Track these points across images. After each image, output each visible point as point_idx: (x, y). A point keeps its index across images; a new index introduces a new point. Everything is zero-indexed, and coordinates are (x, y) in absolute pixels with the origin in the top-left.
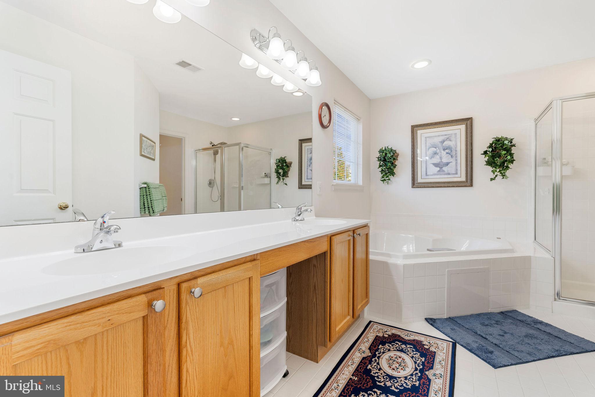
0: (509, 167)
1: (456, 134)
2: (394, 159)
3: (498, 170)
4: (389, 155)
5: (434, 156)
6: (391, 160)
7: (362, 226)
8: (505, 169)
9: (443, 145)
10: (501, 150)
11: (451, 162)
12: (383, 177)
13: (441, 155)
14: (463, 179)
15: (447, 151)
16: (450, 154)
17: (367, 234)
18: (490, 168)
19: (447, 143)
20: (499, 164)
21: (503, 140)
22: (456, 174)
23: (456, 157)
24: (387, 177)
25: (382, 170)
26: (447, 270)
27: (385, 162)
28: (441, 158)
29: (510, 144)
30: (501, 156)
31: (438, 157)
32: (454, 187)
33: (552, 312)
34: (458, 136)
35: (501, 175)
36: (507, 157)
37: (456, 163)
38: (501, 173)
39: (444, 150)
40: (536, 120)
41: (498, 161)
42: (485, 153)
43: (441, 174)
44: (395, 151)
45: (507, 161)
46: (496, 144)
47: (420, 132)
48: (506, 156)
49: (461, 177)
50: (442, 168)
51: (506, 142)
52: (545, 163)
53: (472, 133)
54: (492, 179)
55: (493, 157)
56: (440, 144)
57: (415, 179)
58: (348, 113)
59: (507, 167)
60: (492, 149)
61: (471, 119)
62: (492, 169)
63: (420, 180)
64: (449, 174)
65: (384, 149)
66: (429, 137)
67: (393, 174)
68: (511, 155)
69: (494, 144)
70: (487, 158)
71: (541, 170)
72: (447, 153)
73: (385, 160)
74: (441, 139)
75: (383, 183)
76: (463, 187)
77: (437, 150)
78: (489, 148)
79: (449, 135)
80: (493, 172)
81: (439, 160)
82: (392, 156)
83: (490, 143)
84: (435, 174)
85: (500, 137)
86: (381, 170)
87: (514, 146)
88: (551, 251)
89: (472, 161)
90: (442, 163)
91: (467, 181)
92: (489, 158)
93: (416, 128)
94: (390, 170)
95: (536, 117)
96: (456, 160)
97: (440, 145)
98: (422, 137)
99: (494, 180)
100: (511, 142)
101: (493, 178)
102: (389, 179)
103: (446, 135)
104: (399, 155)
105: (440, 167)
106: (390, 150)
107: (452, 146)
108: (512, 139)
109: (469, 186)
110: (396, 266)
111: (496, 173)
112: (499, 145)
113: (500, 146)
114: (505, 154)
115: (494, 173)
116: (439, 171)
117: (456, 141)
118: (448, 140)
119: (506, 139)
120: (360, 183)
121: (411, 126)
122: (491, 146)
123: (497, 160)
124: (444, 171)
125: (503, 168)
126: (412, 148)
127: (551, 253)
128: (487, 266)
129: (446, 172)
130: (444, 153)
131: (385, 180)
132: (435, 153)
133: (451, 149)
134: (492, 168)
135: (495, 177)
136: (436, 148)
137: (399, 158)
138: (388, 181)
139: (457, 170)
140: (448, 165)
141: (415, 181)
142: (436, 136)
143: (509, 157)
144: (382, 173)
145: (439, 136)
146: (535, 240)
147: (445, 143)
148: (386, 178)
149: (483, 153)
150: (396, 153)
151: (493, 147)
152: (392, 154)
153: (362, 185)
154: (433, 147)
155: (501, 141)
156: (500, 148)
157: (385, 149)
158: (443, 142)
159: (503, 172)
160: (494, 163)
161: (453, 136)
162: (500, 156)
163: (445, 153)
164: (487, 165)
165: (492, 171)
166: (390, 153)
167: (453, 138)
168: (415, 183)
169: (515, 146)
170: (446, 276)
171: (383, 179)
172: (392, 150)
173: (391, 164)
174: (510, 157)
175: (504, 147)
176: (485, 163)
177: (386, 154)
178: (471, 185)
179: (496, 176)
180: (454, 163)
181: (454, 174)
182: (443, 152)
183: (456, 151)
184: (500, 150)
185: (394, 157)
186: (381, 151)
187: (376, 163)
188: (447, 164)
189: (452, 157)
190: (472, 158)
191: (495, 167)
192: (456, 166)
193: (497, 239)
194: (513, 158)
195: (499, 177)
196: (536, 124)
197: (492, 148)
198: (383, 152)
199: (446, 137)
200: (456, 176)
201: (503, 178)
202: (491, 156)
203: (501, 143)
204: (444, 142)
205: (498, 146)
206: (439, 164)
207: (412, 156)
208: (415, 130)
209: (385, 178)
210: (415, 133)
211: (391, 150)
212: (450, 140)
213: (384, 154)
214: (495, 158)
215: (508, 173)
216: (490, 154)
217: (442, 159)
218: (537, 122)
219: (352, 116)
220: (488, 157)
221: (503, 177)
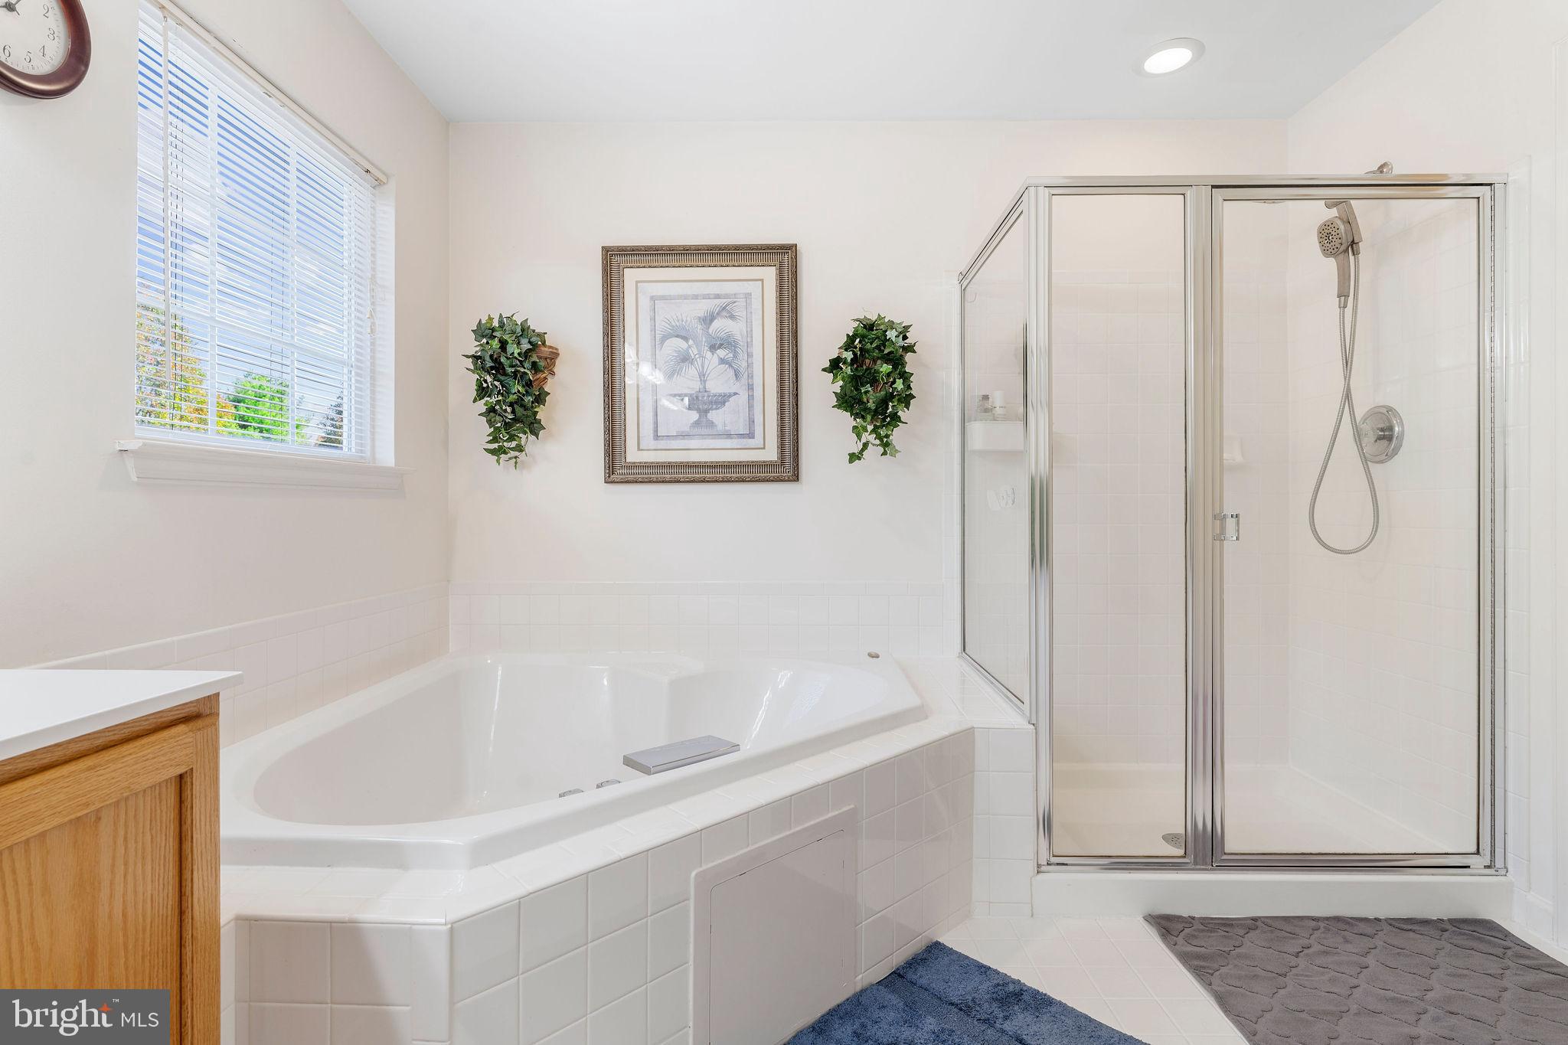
0: (899, 417)
1: (748, 296)
2: (535, 366)
3: (870, 428)
4: (513, 349)
5: (681, 368)
6: (522, 370)
7: (126, 732)
8: (889, 423)
9: (710, 331)
10: (879, 362)
11: (735, 394)
12: (495, 440)
13: (703, 367)
14: (771, 454)
15: (721, 353)
16: (730, 366)
17: (181, 776)
18: (846, 419)
19: (720, 325)
20: (871, 405)
21: (882, 327)
22: (751, 435)
23: (750, 376)
24: (512, 438)
25: (491, 410)
26: (693, 874)
27: (502, 378)
28: (703, 377)
29: (900, 342)
30: (877, 381)
31: (692, 372)
32: (743, 481)
33: (1032, 916)
34: (756, 304)
35: (878, 442)
36: (894, 382)
37: (751, 398)
38: (879, 437)
39: (713, 348)
40: (963, 276)
41: (871, 396)
42: (835, 365)
43: (703, 436)
44: (541, 336)
45: (894, 397)
46: (863, 337)
47: (632, 276)
48: (891, 380)
49: (764, 448)
50: (706, 411)
51: (891, 334)
52: (986, 410)
53: (796, 299)
54: (854, 457)
55: (856, 381)
56: (700, 327)
57: (617, 450)
58: (298, 120)
59: (895, 418)
60: (855, 354)
61: (794, 249)
62: (854, 424)
63: (633, 455)
64: (729, 436)
65: (496, 324)
66: (663, 298)
67: (534, 427)
68: (905, 377)
69: (858, 340)
70: (841, 383)
71: (978, 430)
72: (722, 361)
73: (498, 369)
74: (704, 307)
75: (498, 461)
76: (772, 481)
77: (690, 347)
78: (846, 350)
79: (726, 296)
80: (857, 431)
81: (695, 386)
82: (526, 355)
83: (848, 335)
84: (683, 436)
85: (874, 318)
86: (484, 409)
87: (910, 349)
88: (1027, 702)
89: (797, 395)
90: (706, 394)
91: (783, 463)
92: (845, 385)
93: (618, 258)
94: (519, 410)
95: (963, 268)
96: (750, 387)
97: (700, 332)
98: (639, 295)
99: (859, 459)
100: (905, 338)
101: (856, 451)
102: (520, 448)
103: (717, 296)
104: (557, 355)
105: (699, 410)
106: (519, 330)
107: (738, 337)
108: (907, 328)
109: (789, 481)
110: (406, 935)
111: (865, 437)
112: (871, 344)
113: (874, 345)
114: (889, 375)
115: (859, 437)
116: (697, 424)
117: (749, 323)
118: (724, 313)
119: (891, 325)
120: (386, 455)
121: (603, 247)
122: (849, 345)
123: (866, 392)
124: (711, 424)
125: (884, 420)
126: (606, 334)
127: (1026, 707)
128: (849, 805)
129: (720, 428)
130: (712, 360)
131: (505, 453)
132: (685, 359)
133: (735, 347)
134: (855, 419)
135: (863, 450)
136: (685, 339)
137: (559, 367)
138: (517, 453)
139: (752, 422)
140: (724, 403)
141: (617, 458)
142: (686, 297)
143: (899, 385)
144: (490, 423)
145: (696, 297)
146: (964, 650)
147: (717, 324)
148: (508, 441)
149: (827, 364)
150: (544, 343)
151: (856, 347)
152: (526, 346)
153: (393, 466)
154: (677, 336)
155: (877, 330)
156: (876, 354)
157: (502, 325)
158: (709, 319)
159: (883, 432)
160: (860, 402)
161: (741, 302)
162: (874, 382)
163: (715, 360)
164: (838, 406)
165: (855, 428)
166: (519, 344)
167: (740, 312)
168: (617, 466)
169: (914, 352)
170: (692, 903)
171: (496, 446)
172: (525, 329)
173: (523, 386)
174: (903, 384)
175: (886, 352)
176: (834, 401)
177: (503, 344)
178: (796, 477)
179: (865, 445)
180: (743, 397)
181: (741, 436)
182: (709, 354)
183: (750, 355)
184: (875, 362)
185: (535, 358)
186: (484, 332)
187: (463, 380)
188: (721, 400)
189: (737, 375)
190: (797, 382)
191: (863, 417)
192: (751, 407)
193: (868, 657)
194: (909, 387)
195: (874, 452)
196: (964, 290)
197: (853, 352)
198: (493, 337)
199: (717, 301)
200: (751, 442)
201: (884, 453)
202: (850, 376)
203: (878, 338)
204: (712, 321)
205: (868, 346)
206: (697, 397)
207: (604, 364)
208: (614, 264)
209: (505, 444)
210: (615, 276)
211: (523, 330)
212: (732, 317)
213: (495, 344)
214: (863, 386)
215: (897, 435)
216: (849, 371)
217: (705, 381)
218: (965, 284)
219: (334, 149)
220: (843, 380)
221: (885, 450)
